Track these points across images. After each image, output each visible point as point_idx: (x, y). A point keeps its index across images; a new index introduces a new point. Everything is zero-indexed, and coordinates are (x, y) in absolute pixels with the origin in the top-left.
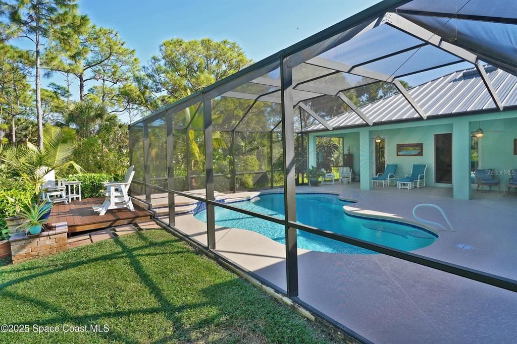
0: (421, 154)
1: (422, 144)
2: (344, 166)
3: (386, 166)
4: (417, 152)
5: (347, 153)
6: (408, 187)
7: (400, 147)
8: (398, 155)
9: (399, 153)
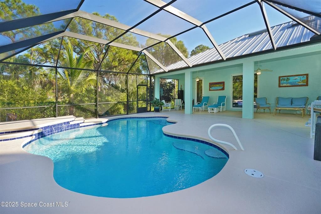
0: (223, 89)
1: (224, 82)
2: (178, 99)
3: (203, 97)
4: (221, 88)
5: (180, 90)
6: (214, 111)
7: (211, 85)
8: (210, 90)
9: (211, 89)
